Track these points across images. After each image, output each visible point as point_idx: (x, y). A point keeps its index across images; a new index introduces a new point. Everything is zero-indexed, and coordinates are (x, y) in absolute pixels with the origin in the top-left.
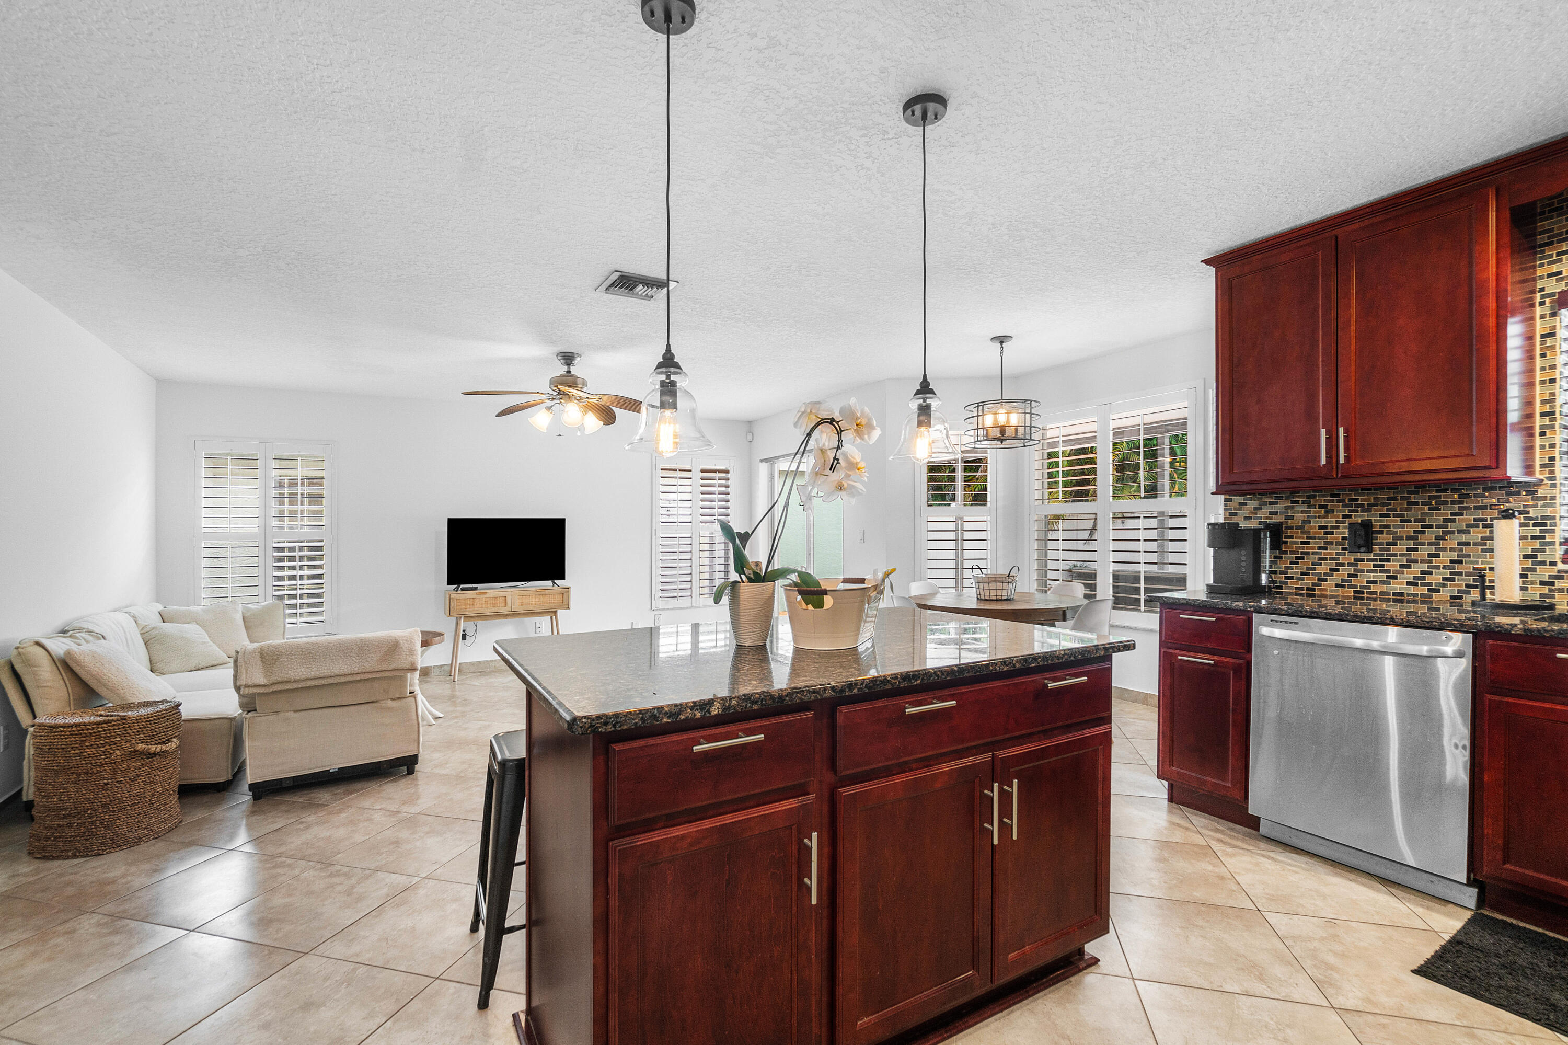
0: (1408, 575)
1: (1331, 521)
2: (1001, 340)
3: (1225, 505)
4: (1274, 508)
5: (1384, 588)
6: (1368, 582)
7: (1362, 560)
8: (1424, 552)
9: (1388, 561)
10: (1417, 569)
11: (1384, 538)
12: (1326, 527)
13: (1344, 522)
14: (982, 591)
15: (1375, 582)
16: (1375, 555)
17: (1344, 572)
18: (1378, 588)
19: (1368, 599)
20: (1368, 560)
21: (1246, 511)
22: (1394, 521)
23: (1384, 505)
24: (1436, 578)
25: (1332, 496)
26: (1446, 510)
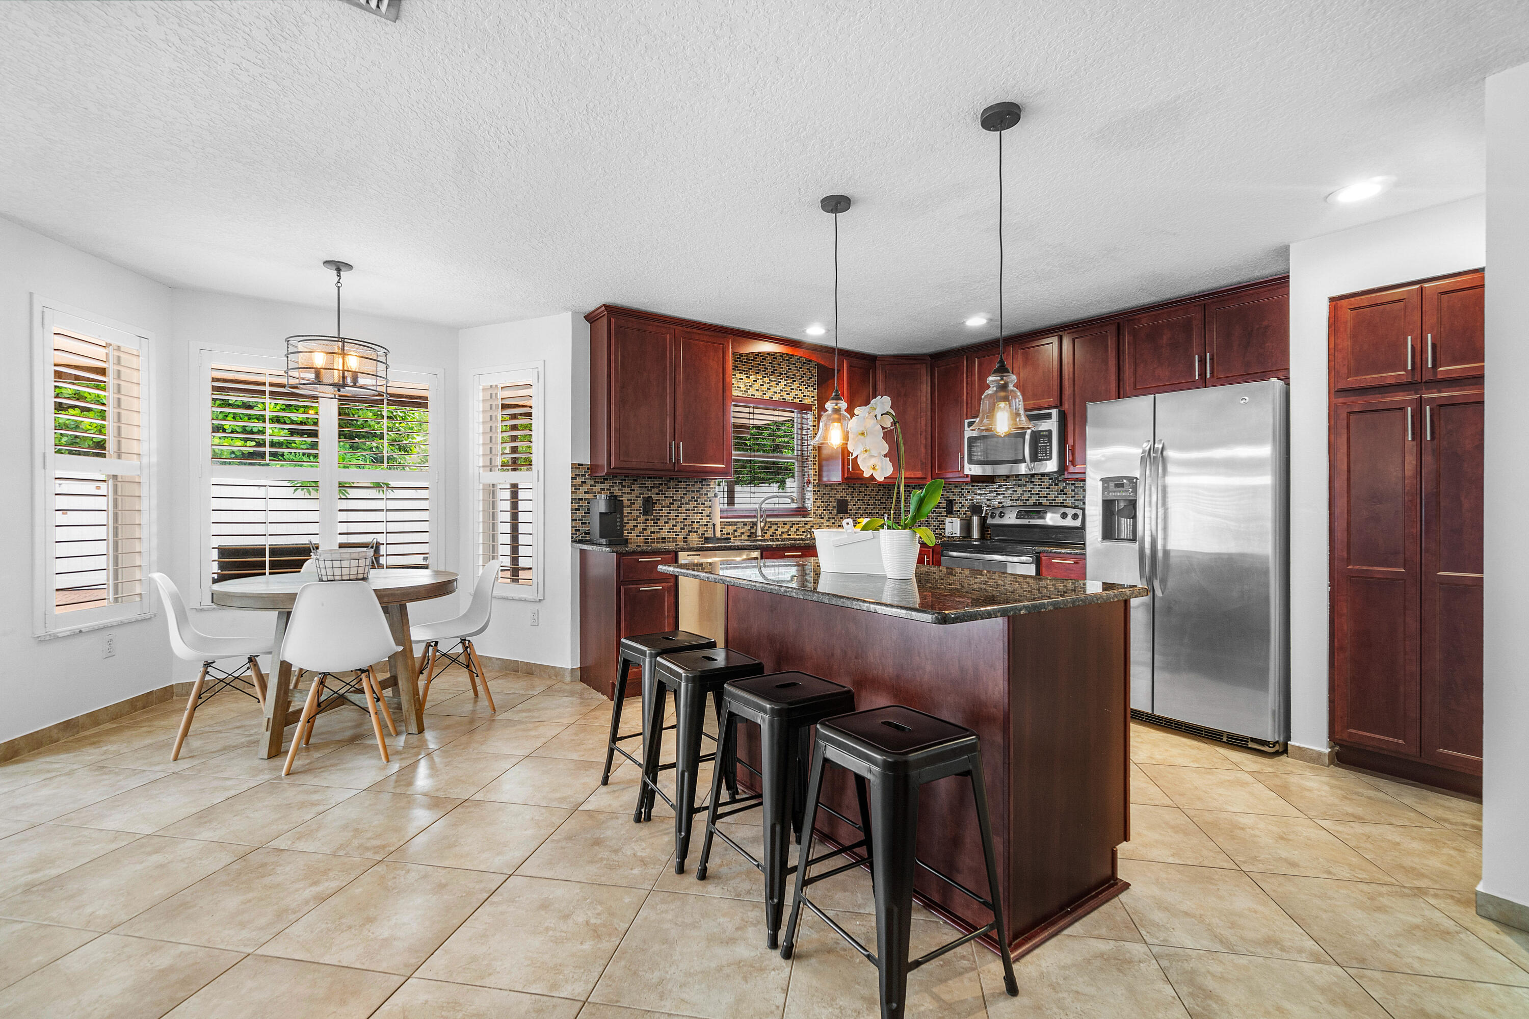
0: (667, 528)
1: (633, 496)
2: (339, 267)
3: (572, 482)
4: (602, 486)
5: (658, 535)
6: (651, 532)
7: (648, 520)
8: (674, 513)
9: (659, 520)
10: (671, 523)
11: (657, 507)
12: (631, 500)
13: (640, 497)
14: (323, 570)
15: (654, 532)
16: (654, 516)
17: (641, 527)
18: (655, 536)
19: (651, 542)
20: (652, 520)
21: (586, 487)
22: (661, 497)
23: (657, 487)
24: (677, 529)
25: (634, 480)
26: (681, 492)
